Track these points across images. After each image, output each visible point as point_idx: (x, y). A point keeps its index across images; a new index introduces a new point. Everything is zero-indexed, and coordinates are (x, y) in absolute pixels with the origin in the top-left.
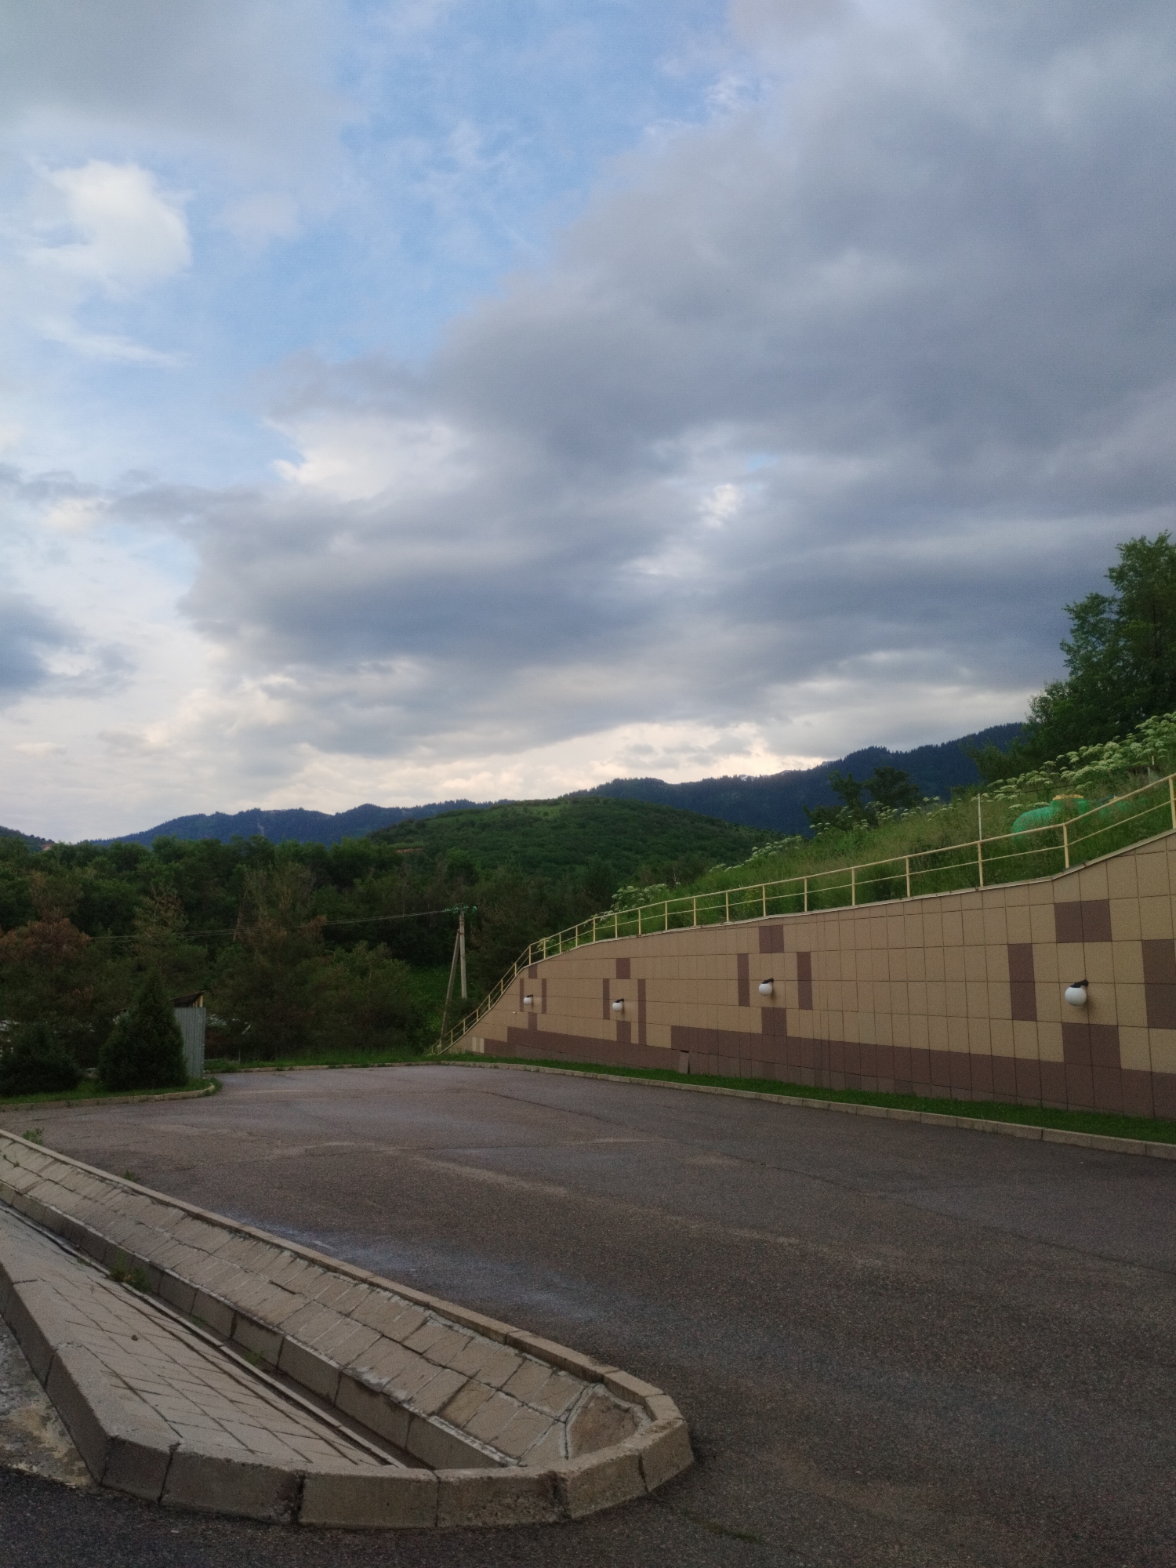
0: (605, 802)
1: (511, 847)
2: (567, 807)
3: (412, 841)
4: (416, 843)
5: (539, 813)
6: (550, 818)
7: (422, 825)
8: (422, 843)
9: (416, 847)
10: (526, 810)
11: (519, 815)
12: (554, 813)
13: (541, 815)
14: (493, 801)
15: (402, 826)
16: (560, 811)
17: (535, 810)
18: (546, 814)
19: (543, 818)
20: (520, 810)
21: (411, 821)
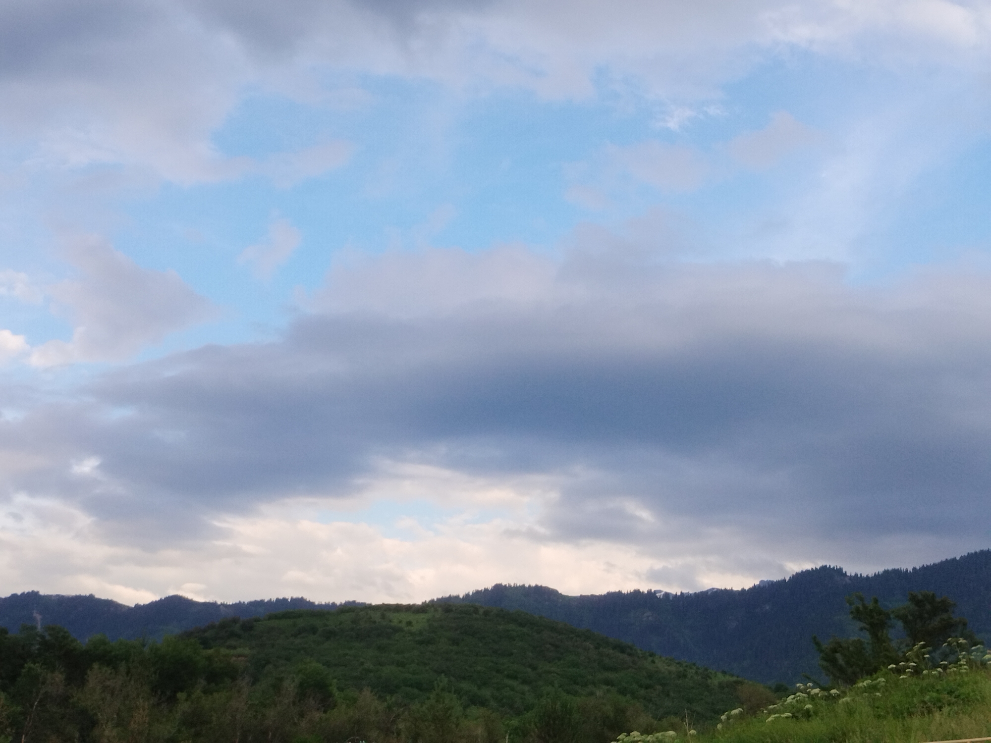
0: (486, 613)
1: (362, 664)
2: (437, 616)
3: (235, 648)
4: (239, 651)
5: (400, 622)
6: (414, 628)
7: (248, 627)
8: (247, 651)
9: (240, 656)
10: (383, 617)
11: (374, 622)
12: (420, 623)
13: (403, 625)
14: (338, 603)
15: (223, 626)
16: (428, 620)
17: (395, 618)
18: (409, 623)
19: (406, 629)
20: (377, 616)
21: (235, 621)
